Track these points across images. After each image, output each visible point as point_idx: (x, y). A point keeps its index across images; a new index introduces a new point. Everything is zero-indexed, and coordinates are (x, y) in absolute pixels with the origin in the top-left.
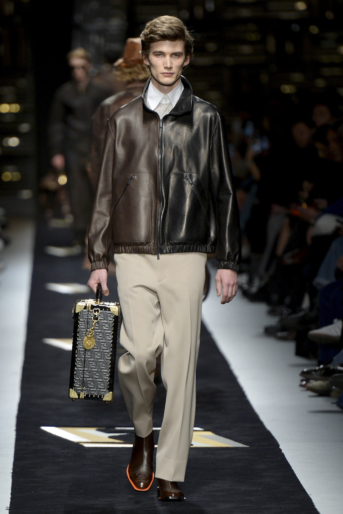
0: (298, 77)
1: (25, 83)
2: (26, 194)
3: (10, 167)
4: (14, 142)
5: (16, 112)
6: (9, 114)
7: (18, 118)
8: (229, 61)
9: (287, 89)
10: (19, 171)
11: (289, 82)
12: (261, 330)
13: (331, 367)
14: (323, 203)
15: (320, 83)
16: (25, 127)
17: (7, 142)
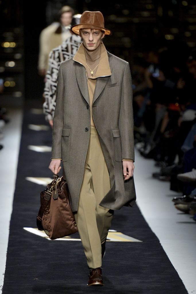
0: (175, 30)
1: (18, 30)
2: (18, 94)
3: (9, 79)
4: (11, 64)
5: (13, 47)
6: (9, 48)
7: (15, 50)
8: (136, 20)
9: (169, 37)
10: (15, 81)
13: (191, 196)
15: (188, 34)
16: (18, 56)
17: (8, 64)
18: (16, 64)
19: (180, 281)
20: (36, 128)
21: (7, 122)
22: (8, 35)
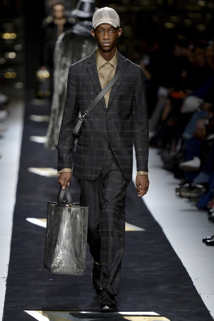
0: (175, 18)
1: (19, 21)
2: (19, 85)
3: (10, 69)
4: (12, 55)
5: (14, 38)
6: (10, 40)
7: (15, 41)
8: (136, 9)
9: (169, 25)
10: (16, 72)
11: (170, 22)
13: (193, 185)
14: (189, 91)
15: (188, 22)
16: (19, 47)
17: (8, 55)
18: (17, 54)
19: (184, 269)
20: (38, 118)
21: (9, 114)
22: (8, 26)
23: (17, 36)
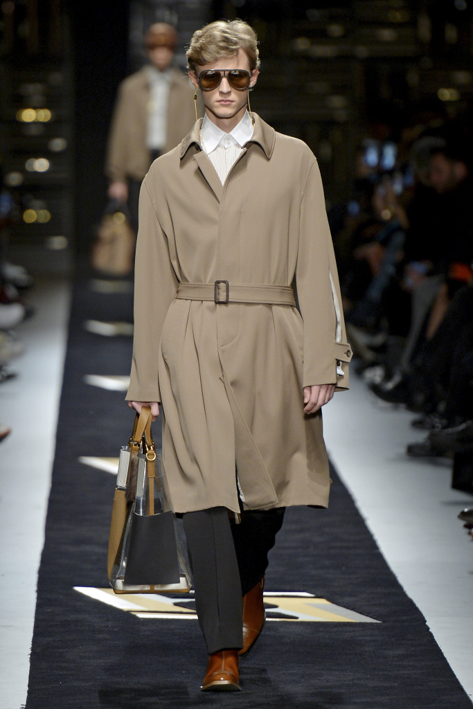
0: (462, 77)
1: (60, 78)
2: (58, 243)
4: (41, 165)
5: (46, 121)
6: (35, 123)
7: (49, 129)
8: (362, 51)
9: (447, 94)
10: (49, 209)
11: (449, 85)
12: (403, 450)
16: (58, 144)
17: (32, 165)
20: (104, 329)
21: (28, 315)
22: (33, 90)
23: (52, 118)
